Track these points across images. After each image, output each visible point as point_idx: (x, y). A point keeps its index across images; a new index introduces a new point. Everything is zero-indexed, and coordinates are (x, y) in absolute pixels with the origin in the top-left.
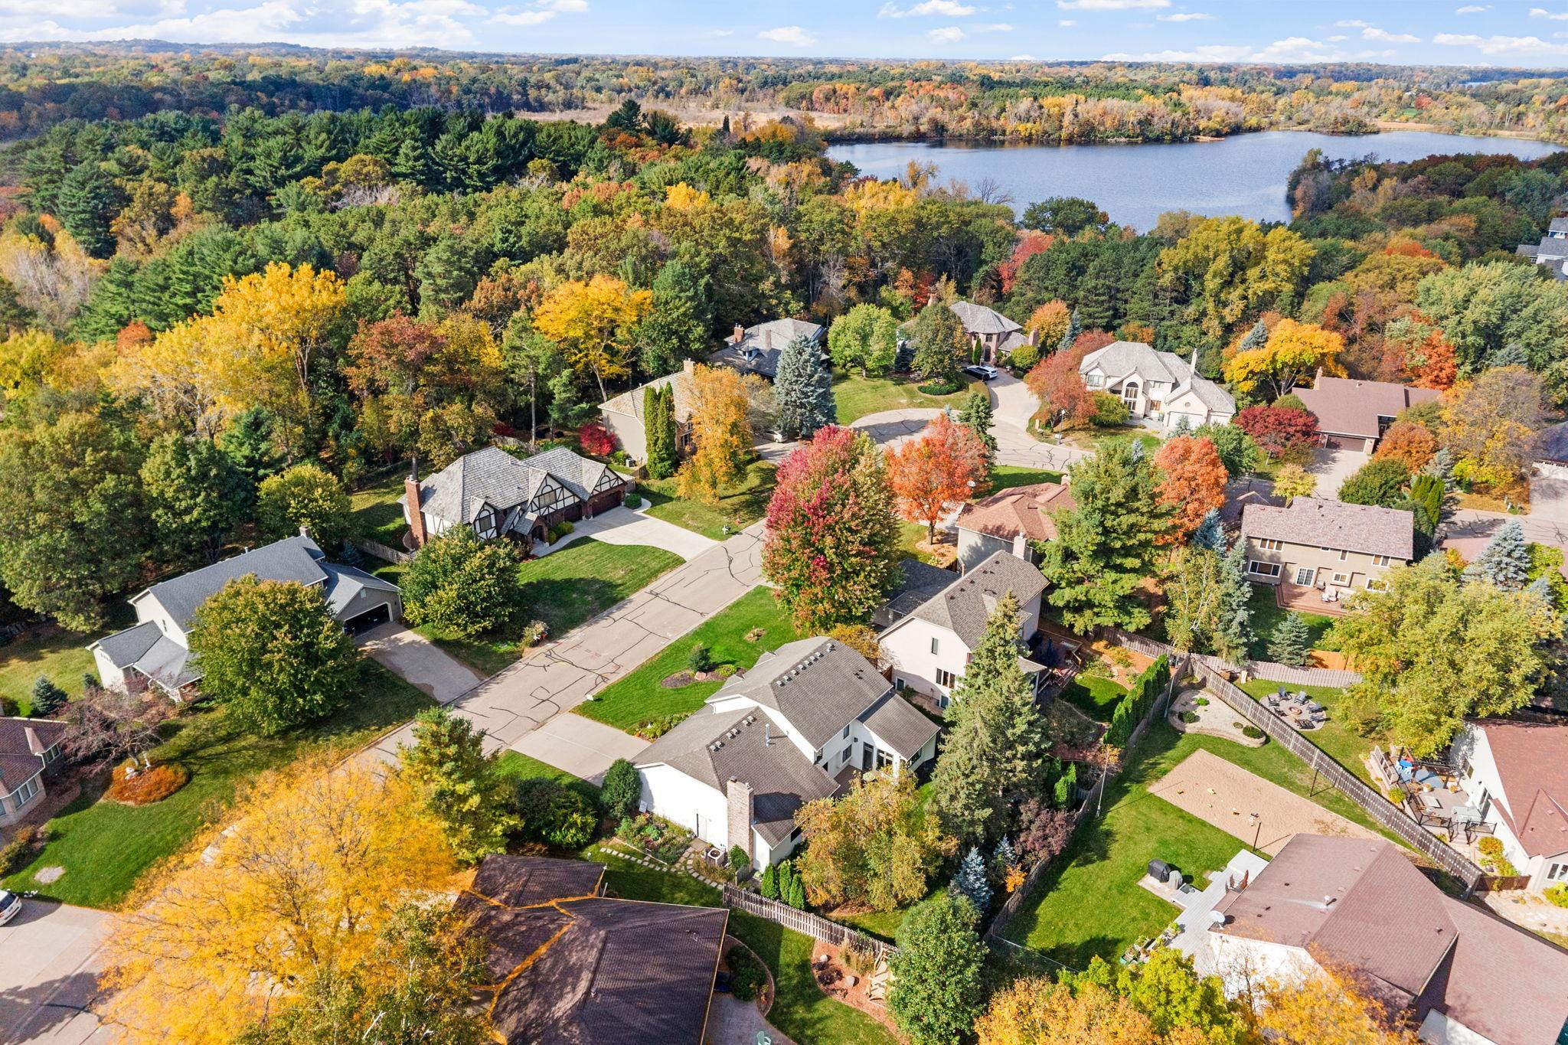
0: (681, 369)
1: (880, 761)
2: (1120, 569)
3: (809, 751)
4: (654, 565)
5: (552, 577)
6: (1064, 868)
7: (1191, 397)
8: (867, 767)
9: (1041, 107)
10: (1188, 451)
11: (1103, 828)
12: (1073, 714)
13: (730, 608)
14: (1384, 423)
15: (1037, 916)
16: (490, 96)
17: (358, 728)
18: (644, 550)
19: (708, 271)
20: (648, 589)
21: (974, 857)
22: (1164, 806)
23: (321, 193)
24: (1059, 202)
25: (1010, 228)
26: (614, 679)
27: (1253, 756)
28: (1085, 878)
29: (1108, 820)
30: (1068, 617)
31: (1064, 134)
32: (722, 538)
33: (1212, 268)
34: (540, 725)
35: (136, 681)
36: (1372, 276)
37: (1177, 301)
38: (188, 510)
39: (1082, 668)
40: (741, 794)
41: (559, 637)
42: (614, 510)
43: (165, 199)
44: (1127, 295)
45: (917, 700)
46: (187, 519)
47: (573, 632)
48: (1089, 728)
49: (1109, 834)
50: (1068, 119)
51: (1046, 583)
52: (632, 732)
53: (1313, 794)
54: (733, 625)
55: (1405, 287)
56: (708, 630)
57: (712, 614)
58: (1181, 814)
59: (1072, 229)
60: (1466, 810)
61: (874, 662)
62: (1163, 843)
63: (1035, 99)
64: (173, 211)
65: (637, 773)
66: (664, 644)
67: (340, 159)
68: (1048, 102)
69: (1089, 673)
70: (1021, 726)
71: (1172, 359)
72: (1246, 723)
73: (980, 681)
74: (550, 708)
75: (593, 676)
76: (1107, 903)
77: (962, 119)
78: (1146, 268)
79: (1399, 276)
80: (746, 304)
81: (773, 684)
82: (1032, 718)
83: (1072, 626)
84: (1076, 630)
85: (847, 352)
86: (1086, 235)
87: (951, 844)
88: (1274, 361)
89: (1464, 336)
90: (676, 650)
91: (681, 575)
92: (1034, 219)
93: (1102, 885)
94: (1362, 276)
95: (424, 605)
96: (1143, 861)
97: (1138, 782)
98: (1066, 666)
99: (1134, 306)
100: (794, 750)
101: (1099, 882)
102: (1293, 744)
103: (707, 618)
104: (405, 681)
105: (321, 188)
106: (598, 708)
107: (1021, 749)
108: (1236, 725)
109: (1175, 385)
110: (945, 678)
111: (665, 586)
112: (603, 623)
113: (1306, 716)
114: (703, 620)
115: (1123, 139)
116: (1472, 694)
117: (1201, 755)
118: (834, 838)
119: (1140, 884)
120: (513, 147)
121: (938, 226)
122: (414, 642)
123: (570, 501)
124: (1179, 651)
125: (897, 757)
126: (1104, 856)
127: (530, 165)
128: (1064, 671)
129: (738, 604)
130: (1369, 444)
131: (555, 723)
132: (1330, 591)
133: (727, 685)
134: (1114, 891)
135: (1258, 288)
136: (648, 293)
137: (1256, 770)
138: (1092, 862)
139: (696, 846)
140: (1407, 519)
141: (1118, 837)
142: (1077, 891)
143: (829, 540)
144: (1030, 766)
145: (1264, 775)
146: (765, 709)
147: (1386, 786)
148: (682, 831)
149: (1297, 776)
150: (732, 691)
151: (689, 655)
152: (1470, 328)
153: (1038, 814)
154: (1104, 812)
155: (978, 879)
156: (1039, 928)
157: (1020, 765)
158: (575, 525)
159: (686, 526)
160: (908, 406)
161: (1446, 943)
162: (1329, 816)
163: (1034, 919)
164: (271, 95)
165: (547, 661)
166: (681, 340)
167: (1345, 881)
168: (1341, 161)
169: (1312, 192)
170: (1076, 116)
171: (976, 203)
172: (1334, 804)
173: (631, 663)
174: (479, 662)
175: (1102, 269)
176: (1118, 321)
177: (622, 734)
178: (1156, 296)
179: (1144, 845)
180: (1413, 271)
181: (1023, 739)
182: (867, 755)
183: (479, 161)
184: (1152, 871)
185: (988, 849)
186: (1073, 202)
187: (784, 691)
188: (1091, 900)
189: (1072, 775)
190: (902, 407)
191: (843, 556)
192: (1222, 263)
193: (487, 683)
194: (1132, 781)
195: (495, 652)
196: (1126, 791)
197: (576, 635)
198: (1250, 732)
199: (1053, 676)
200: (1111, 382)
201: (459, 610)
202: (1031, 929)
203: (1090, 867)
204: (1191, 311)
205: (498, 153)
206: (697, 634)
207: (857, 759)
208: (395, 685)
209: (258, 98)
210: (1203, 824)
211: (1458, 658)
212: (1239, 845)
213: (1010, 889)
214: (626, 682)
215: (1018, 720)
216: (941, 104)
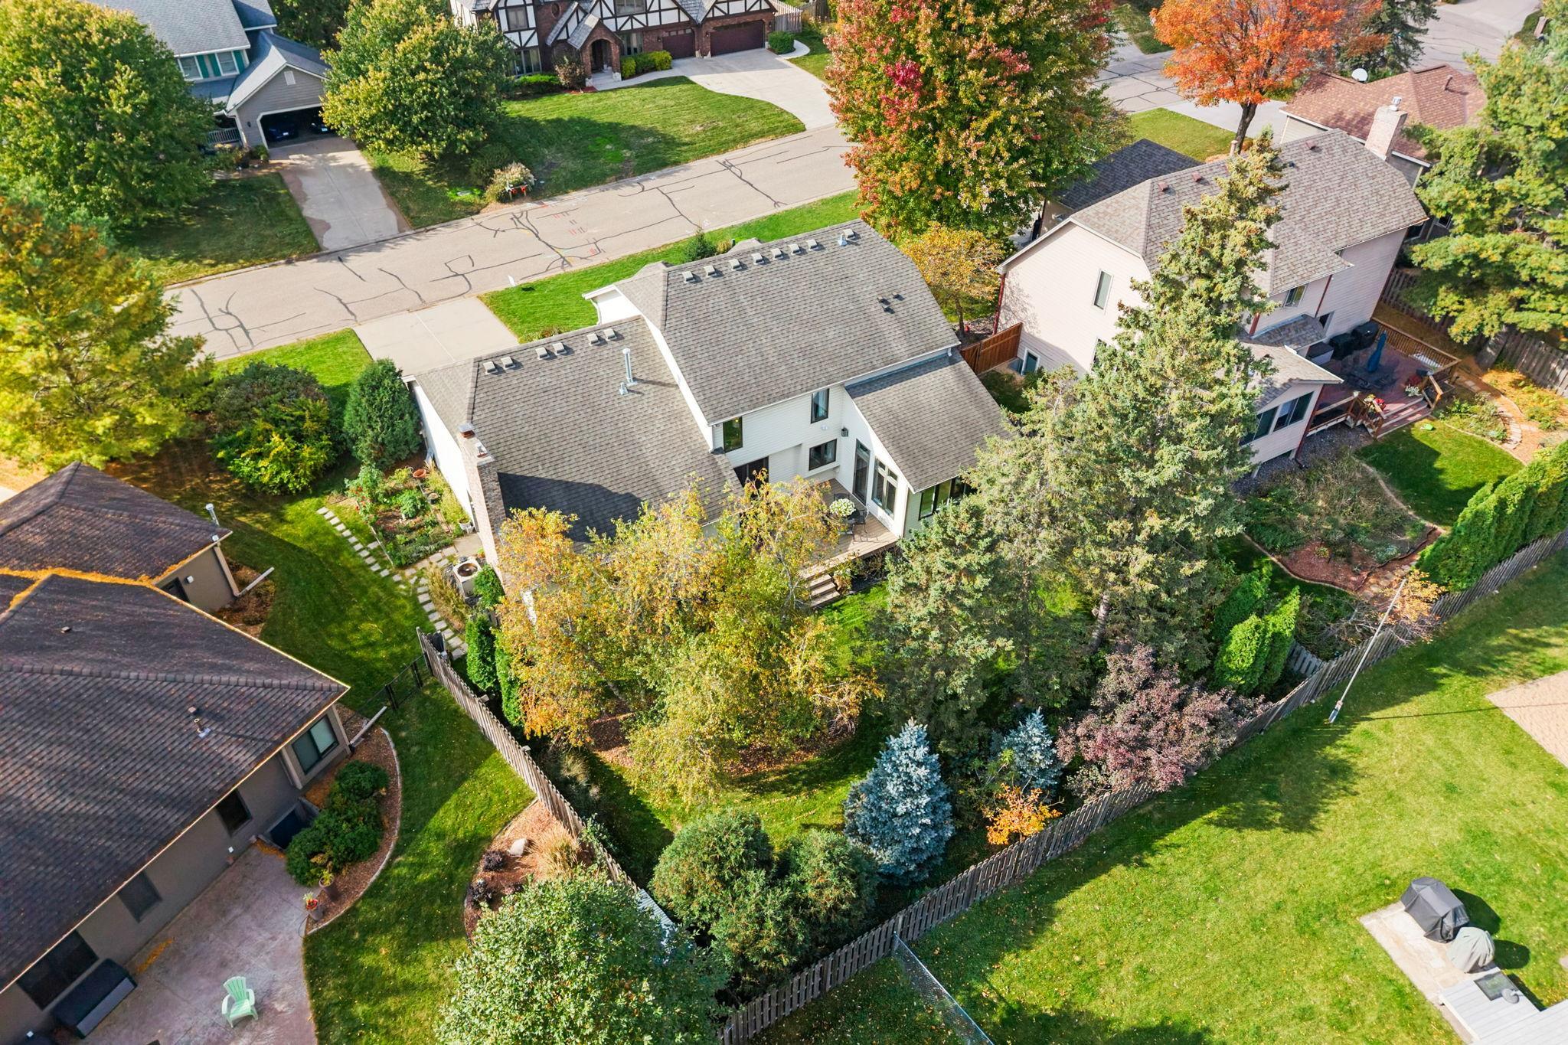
5: (595, 118)
6: (1181, 820)
11: (1335, 752)
15: (1052, 915)
17: (186, 259)
18: (749, 105)
20: (724, 157)
22: (1518, 748)
26: (572, 268)
28: (1224, 860)
29: (1353, 738)
30: (1447, 299)
34: (425, 305)
39: (1442, 407)
41: (550, 197)
42: (750, 51)
47: (574, 194)
48: (1398, 528)
49: (1340, 771)
51: (1419, 217)
56: (768, 225)
57: (794, 206)
62: (1478, 836)
69: (1452, 424)
70: (1169, 464)
74: (456, 287)
75: (555, 256)
76: (1252, 943)
82: (1203, 455)
83: (1448, 320)
84: (1454, 331)
91: (784, 148)
93: (1263, 891)
96: (1401, 869)
97: (1473, 672)
98: (1404, 397)
101: (1259, 881)
103: (782, 209)
104: (299, 212)
106: (515, 301)
107: (1153, 522)
111: (749, 158)
112: (626, 190)
114: (773, 212)
119: (1369, 922)
122: (352, 166)
123: (671, 17)
126: (1300, 821)
128: (1393, 408)
131: (445, 309)
134: (1287, 919)
138: (1262, 825)
139: (462, 547)
141: (1361, 785)
142: (1186, 887)
144: (1174, 570)
148: (458, 516)
153: (1146, 685)
154: (1349, 718)
155: (908, 793)
156: (1042, 947)
157: (1141, 558)
158: (678, 60)
163: (1041, 920)
165: (507, 225)
174: (415, 209)
179: (1424, 824)
181: (1166, 499)
184: (1413, 901)
188: (1214, 918)
189: (1286, 616)
193: (404, 237)
194: (1456, 665)
195: (446, 199)
196: (1432, 684)
197: (575, 199)
199: (1358, 409)
202: (1023, 943)
203: (1252, 836)
206: (747, 229)
208: (281, 214)
213: (996, 838)
215: (1165, 451)
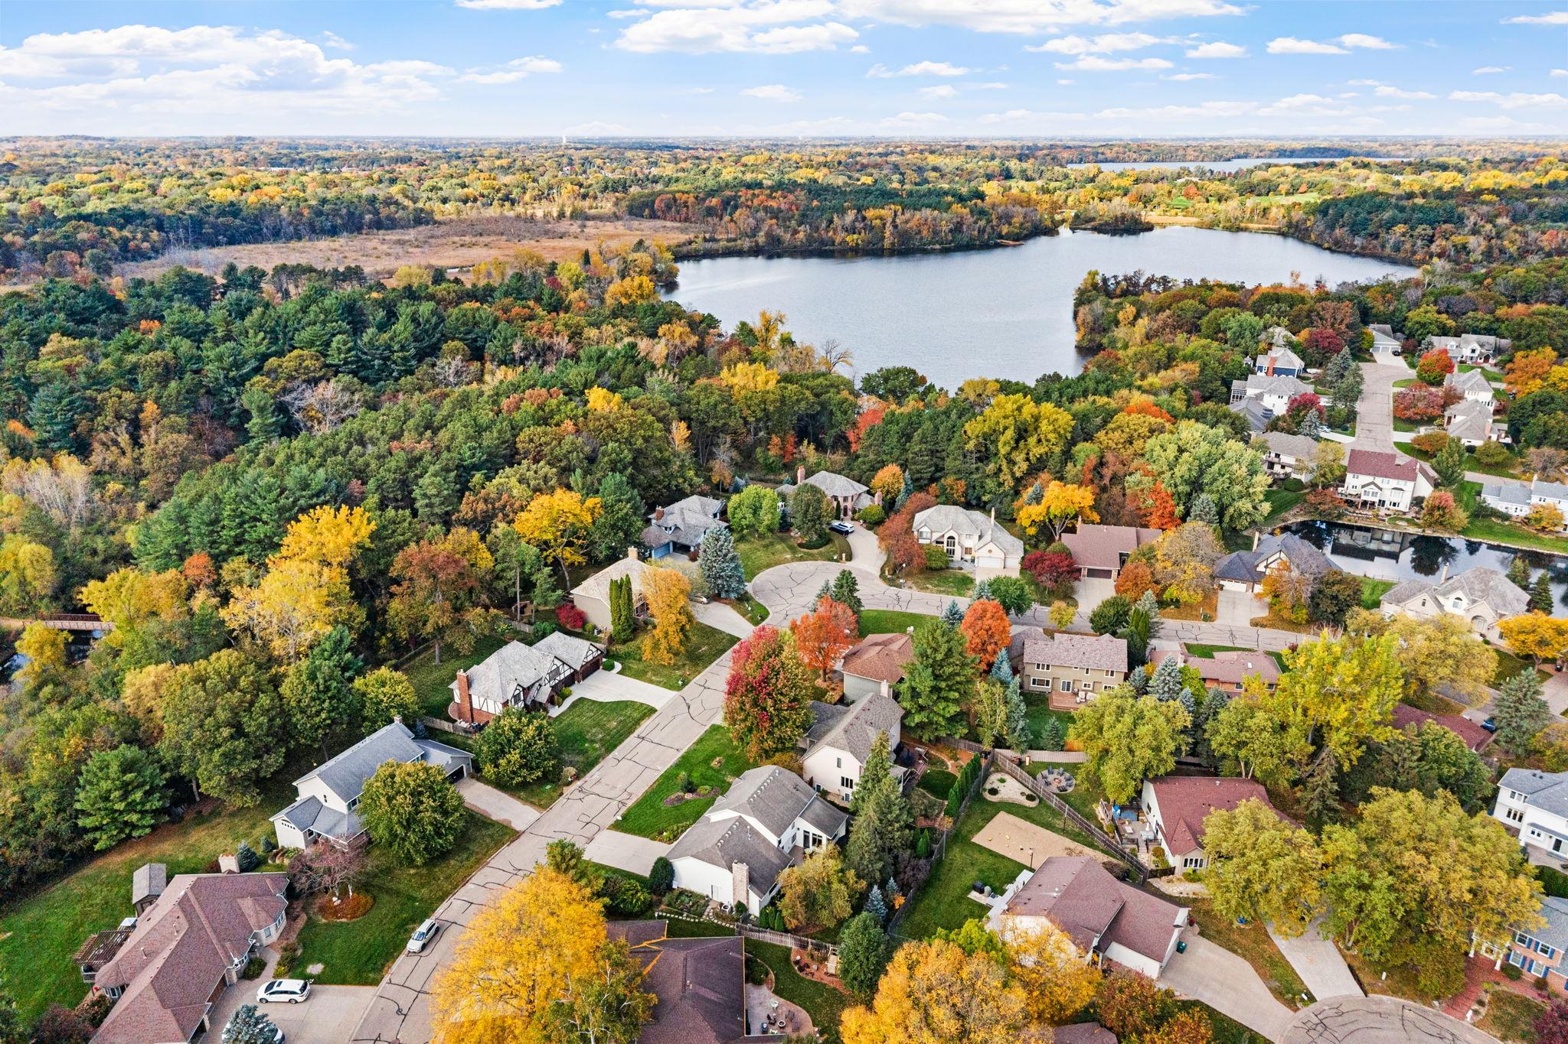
0: (626, 555)
1: (814, 840)
2: (946, 699)
3: (773, 840)
4: (636, 715)
6: (926, 891)
7: (991, 546)
8: (806, 845)
9: (864, 218)
10: (985, 611)
11: (946, 865)
12: (925, 797)
13: (697, 743)
14: (1123, 559)
16: (341, 217)
18: (626, 704)
19: (631, 464)
20: (636, 734)
21: (876, 890)
22: (981, 849)
23: (270, 390)
24: (888, 370)
25: (851, 398)
26: (630, 803)
27: (1031, 813)
28: (938, 897)
29: (948, 861)
30: (918, 733)
31: (887, 243)
32: (679, 688)
33: (1002, 439)
34: (591, 840)
35: (313, 838)
36: (1117, 434)
37: (980, 459)
38: (318, 714)
40: (741, 870)
41: (584, 777)
42: (596, 673)
43: (134, 406)
44: (944, 454)
45: (830, 798)
46: (317, 720)
47: (592, 772)
48: (935, 805)
49: (950, 869)
50: (888, 231)
51: (903, 712)
52: (653, 839)
53: (1064, 832)
54: (701, 756)
55: (1138, 444)
56: (684, 762)
57: (685, 749)
58: (991, 853)
59: (900, 396)
60: (1147, 834)
61: (801, 776)
62: (981, 871)
63: (859, 211)
64: (141, 416)
65: (670, 865)
66: (657, 775)
67: (280, 354)
68: (870, 213)
70: (895, 810)
71: (977, 515)
72: (1028, 792)
73: (870, 785)
74: (592, 828)
75: (616, 802)
76: (951, 909)
77: (795, 232)
78: (956, 435)
79: (1135, 435)
80: (659, 482)
81: (749, 802)
82: (901, 805)
84: (924, 740)
85: (744, 522)
86: (911, 404)
87: (864, 884)
88: (1048, 513)
89: (1176, 486)
90: (668, 778)
91: (657, 721)
92: (870, 386)
93: (947, 899)
94: (1111, 435)
95: (497, 766)
96: (969, 883)
97: (965, 836)
99: (949, 463)
100: (765, 840)
102: (1055, 802)
103: (682, 752)
104: (490, 819)
105: (270, 386)
106: (627, 824)
107: (897, 825)
108: (1022, 794)
109: (980, 537)
110: (847, 782)
111: (649, 729)
113: (1064, 783)
114: (680, 755)
115: (938, 247)
116: (1141, 767)
117: (1002, 816)
118: (800, 889)
119: (969, 896)
120: (426, 331)
121: (798, 401)
123: (568, 673)
124: (986, 747)
125: (824, 838)
127: (444, 347)
128: (919, 768)
129: (701, 740)
130: (1114, 574)
131: (599, 838)
132: (1082, 694)
133: (716, 803)
134: (955, 899)
135: (1037, 451)
136: (598, 500)
137: (1033, 821)
139: (712, 905)
140: (1123, 643)
142: (934, 904)
143: (770, 702)
144: (903, 834)
145: (1038, 824)
146: (745, 817)
147: (1106, 823)
148: (703, 897)
149: (1059, 824)
150: (722, 808)
151: (679, 781)
152: (1178, 481)
153: (909, 862)
154: (946, 856)
155: (879, 903)
157: (897, 834)
158: (572, 688)
159: (651, 682)
160: (793, 560)
161: (1118, 906)
162: (1073, 845)
164: (121, 228)
165: (581, 795)
166: (626, 534)
167: (1067, 879)
168: (1115, 277)
169: (1090, 319)
170: (895, 227)
171: (824, 374)
172: (1075, 837)
173: (639, 790)
174: (535, 800)
175: (924, 436)
176: (938, 474)
177: (647, 840)
178: (965, 456)
179: (970, 873)
180: (1144, 431)
181: (897, 819)
182: (806, 838)
183: (403, 348)
184: (975, 888)
185: (883, 885)
186: (898, 372)
187: (757, 806)
189: (927, 836)
190: (786, 561)
191: (779, 710)
192: (1010, 434)
193: (546, 815)
196: (959, 843)
197: (595, 774)
198: (1030, 798)
199: (912, 773)
200: (936, 536)
201: (522, 767)
204: (991, 467)
205: (416, 339)
206: (679, 765)
207: (800, 842)
208: (484, 823)
209: (110, 233)
210: (1003, 857)
211: (1133, 746)
212: (1022, 867)
213: (897, 907)
214: (638, 804)
215: (893, 807)
216: (775, 214)
